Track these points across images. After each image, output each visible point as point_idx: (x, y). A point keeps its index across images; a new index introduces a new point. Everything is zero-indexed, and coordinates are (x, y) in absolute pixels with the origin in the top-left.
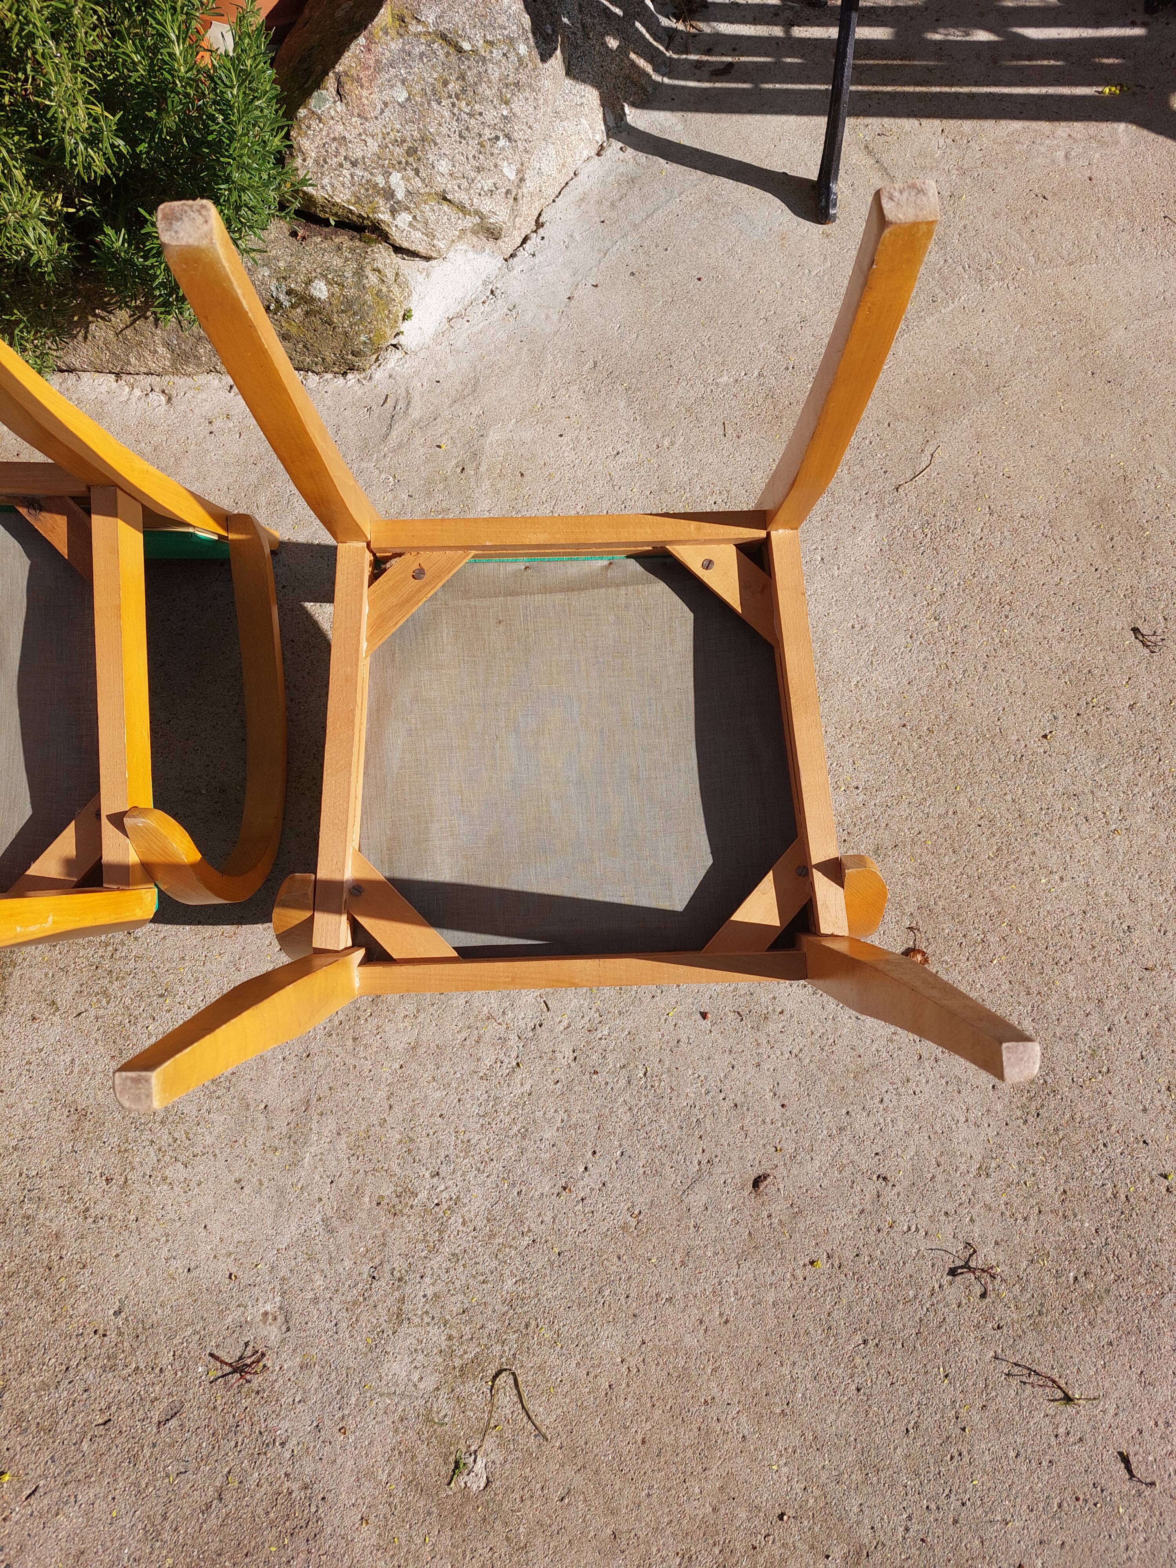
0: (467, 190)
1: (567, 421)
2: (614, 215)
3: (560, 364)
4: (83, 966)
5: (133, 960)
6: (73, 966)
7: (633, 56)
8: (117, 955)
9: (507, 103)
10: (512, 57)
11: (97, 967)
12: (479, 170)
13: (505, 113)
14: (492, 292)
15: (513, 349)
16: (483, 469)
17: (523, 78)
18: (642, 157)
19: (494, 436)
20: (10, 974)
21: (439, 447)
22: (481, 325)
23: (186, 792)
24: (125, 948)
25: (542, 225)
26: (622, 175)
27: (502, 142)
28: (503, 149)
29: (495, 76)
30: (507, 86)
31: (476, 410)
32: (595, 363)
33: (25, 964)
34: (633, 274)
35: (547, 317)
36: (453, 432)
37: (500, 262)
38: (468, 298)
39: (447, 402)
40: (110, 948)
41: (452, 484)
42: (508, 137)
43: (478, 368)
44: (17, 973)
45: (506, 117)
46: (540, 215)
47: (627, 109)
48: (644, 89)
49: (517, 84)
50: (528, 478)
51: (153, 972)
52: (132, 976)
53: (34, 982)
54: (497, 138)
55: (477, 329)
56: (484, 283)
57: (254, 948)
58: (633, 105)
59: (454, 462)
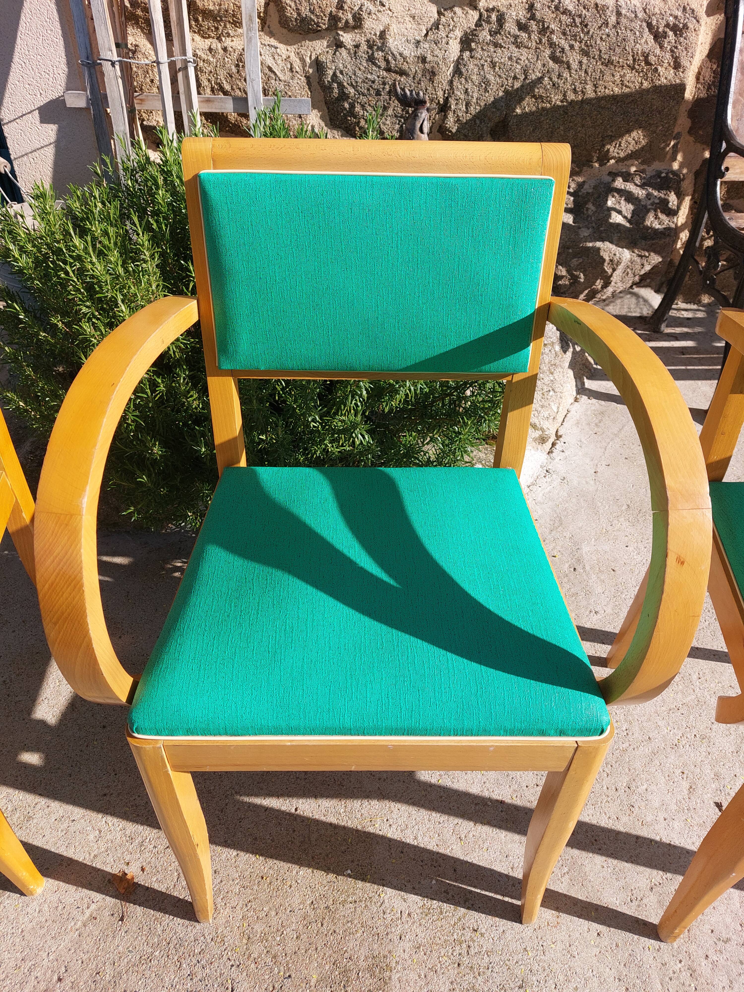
0: (537, 417)
1: (626, 538)
2: (600, 430)
3: (607, 507)
4: (447, 964)
5: (486, 956)
6: (439, 965)
7: (586, 354)
8: (472, 952)
9: (552, 373)
10: (553, 352)
11: (459, 965)
12: (542, 407)
13: (552, 378)
14: (547, 471)
15: (574, 500)
16: (588, 568)
17: (557, 362)
18: (603, 403)
19: (585, 549)
20: (390, 979)
21: (555, 557)
22: (548, 488)
23: (476, 804)
24: (476, 944)
25: (561, 436)
26: (594, 410)
27: (552, 393)
28: (551, 396)
29: (547, 361)
30: (552, 365)
31: (568, 535)
32: (628, 506)
33: (399, 967)
34: (626, 458)
35: (587, 483)
36: (559, 548)
37: (545, 456)
38: (535, 475)
39: (548, 531)
40: (464, 946)
41: (572, 578)
42: (553, 390)
43: (558, 511)
44: (395, 977)
45: (552, 381)
46: (557, 431)
47: (586, 380)
48: (590, 370)
49: (555, 365)
50: (618, 572)
51: (507, 965)
52: (490, 970)
53: (412, 984)
54: (549, 391)
55: (546, 491)
56: (541, 467)
57: (578, 935)
58: (588, 378)
59: (567, 565)
